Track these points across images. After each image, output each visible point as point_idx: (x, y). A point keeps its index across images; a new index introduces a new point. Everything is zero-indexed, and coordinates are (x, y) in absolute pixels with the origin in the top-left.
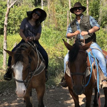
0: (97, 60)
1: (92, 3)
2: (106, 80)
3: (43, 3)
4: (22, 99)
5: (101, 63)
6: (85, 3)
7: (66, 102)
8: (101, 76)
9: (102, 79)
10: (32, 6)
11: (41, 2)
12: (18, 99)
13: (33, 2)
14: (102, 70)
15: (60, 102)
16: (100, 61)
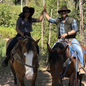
0: (76, 52)
1: (61, 5)
2: (82, 68)
3: (23, 3)
4: (11, 81)
5: (79, 55)
6: (56, 4)
7: (47, 84)
8: (79, 65)
9: (79, 67)
10: (13, 4)
11: (21, 1)
12: (9, 81)
13: (13, 1)
14: (80, 60)
15: (43, 84)
16: (79, 53)
